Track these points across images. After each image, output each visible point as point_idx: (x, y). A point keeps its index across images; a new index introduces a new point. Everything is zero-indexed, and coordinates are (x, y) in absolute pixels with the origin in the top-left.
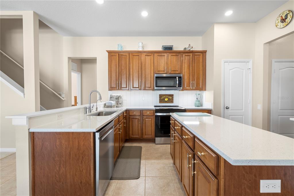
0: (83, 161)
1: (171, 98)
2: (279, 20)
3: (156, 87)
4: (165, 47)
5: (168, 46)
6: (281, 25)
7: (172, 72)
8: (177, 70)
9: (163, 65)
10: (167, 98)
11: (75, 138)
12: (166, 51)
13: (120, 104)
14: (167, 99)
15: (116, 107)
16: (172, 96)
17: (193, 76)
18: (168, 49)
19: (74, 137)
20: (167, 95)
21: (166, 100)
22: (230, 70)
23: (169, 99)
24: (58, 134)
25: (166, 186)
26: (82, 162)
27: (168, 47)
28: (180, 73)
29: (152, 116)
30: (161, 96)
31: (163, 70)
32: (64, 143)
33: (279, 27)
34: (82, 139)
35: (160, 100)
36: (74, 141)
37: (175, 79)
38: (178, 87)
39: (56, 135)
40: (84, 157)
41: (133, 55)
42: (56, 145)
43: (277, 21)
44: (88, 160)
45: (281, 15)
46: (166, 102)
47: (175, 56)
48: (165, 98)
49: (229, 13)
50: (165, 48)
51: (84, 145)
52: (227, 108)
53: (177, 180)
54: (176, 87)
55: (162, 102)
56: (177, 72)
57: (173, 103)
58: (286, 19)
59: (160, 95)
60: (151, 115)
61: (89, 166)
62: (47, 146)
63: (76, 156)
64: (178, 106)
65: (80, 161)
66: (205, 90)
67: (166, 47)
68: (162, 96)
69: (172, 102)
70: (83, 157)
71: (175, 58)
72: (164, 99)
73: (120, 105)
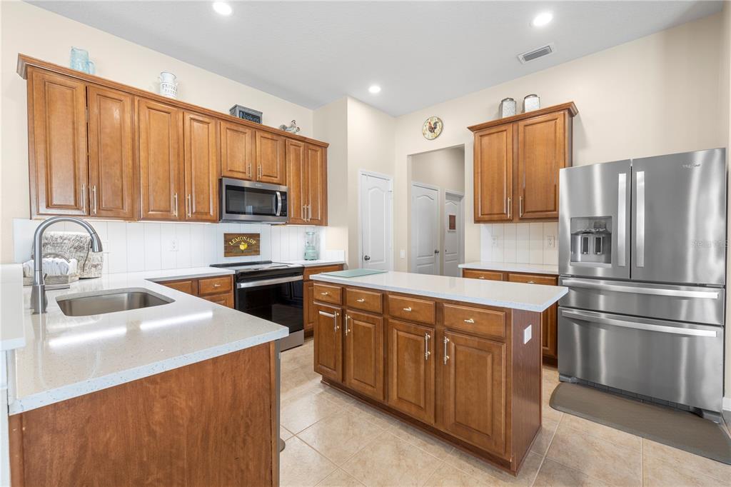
0: (247, 437)
1: (254, 242)
2: (428, 127)
3: (227, 212)
4: (243, 110)
5: (250, 110)
6: (429, 134)
7: (265, 179)
8: (275, 175)
9: (241, 155)
10: (245, 242)
11: (223, 374)
12: (246, 121)
13: (95, 266)
14: (246, 246)
15: (80, 279)
16: (256, 236)
17: (307, 195)
18: (250, 118)
19: (220, 372)
20: (244, 235)
21: (243, 247)
22: (369, 189)
23: (250, 245)
24: (159, 380)
25: (350, 427)
26: (244, 441)
27: (250, 112)
28: (281, 183)
29: (225, 292)
30: (228, 238)
31: (242, 171)
32: (183, 405)
33: (426, 136)
34: (245, 369)
35: (226, 248)
36: (220, 385)
37: (270, 195)
38: (281, 215)
39: (151, 387)
40: (250, 423)
41: (148, 108)
42: (148, 425)
43: (425, 128)
44: (263, 425)
45: (429, 121)
46: (243, 253)
47: (270, 141)
48: (240, 243)
49: (375, 89)
50: (243, 112)
51: (249, 386)
52: (367, 259)
53: (355, 408)
54: (275, 215)
55: (232, 254)
56: (275, 180)
57: (259, 254)
58: (435, 128)
59: (225, 234)
60: (223, 290)
61: (264, 443)
62: (107, 444)
63: (226, 433)
64: (271, 262)
65: (239, 440)
66: (326, 225)
67: (246, 111)
68: (231, 237)
69: (257, 252)
70: (247, 426)
71: (270, 145)
72: (237, 246)
73: (93, 273)
